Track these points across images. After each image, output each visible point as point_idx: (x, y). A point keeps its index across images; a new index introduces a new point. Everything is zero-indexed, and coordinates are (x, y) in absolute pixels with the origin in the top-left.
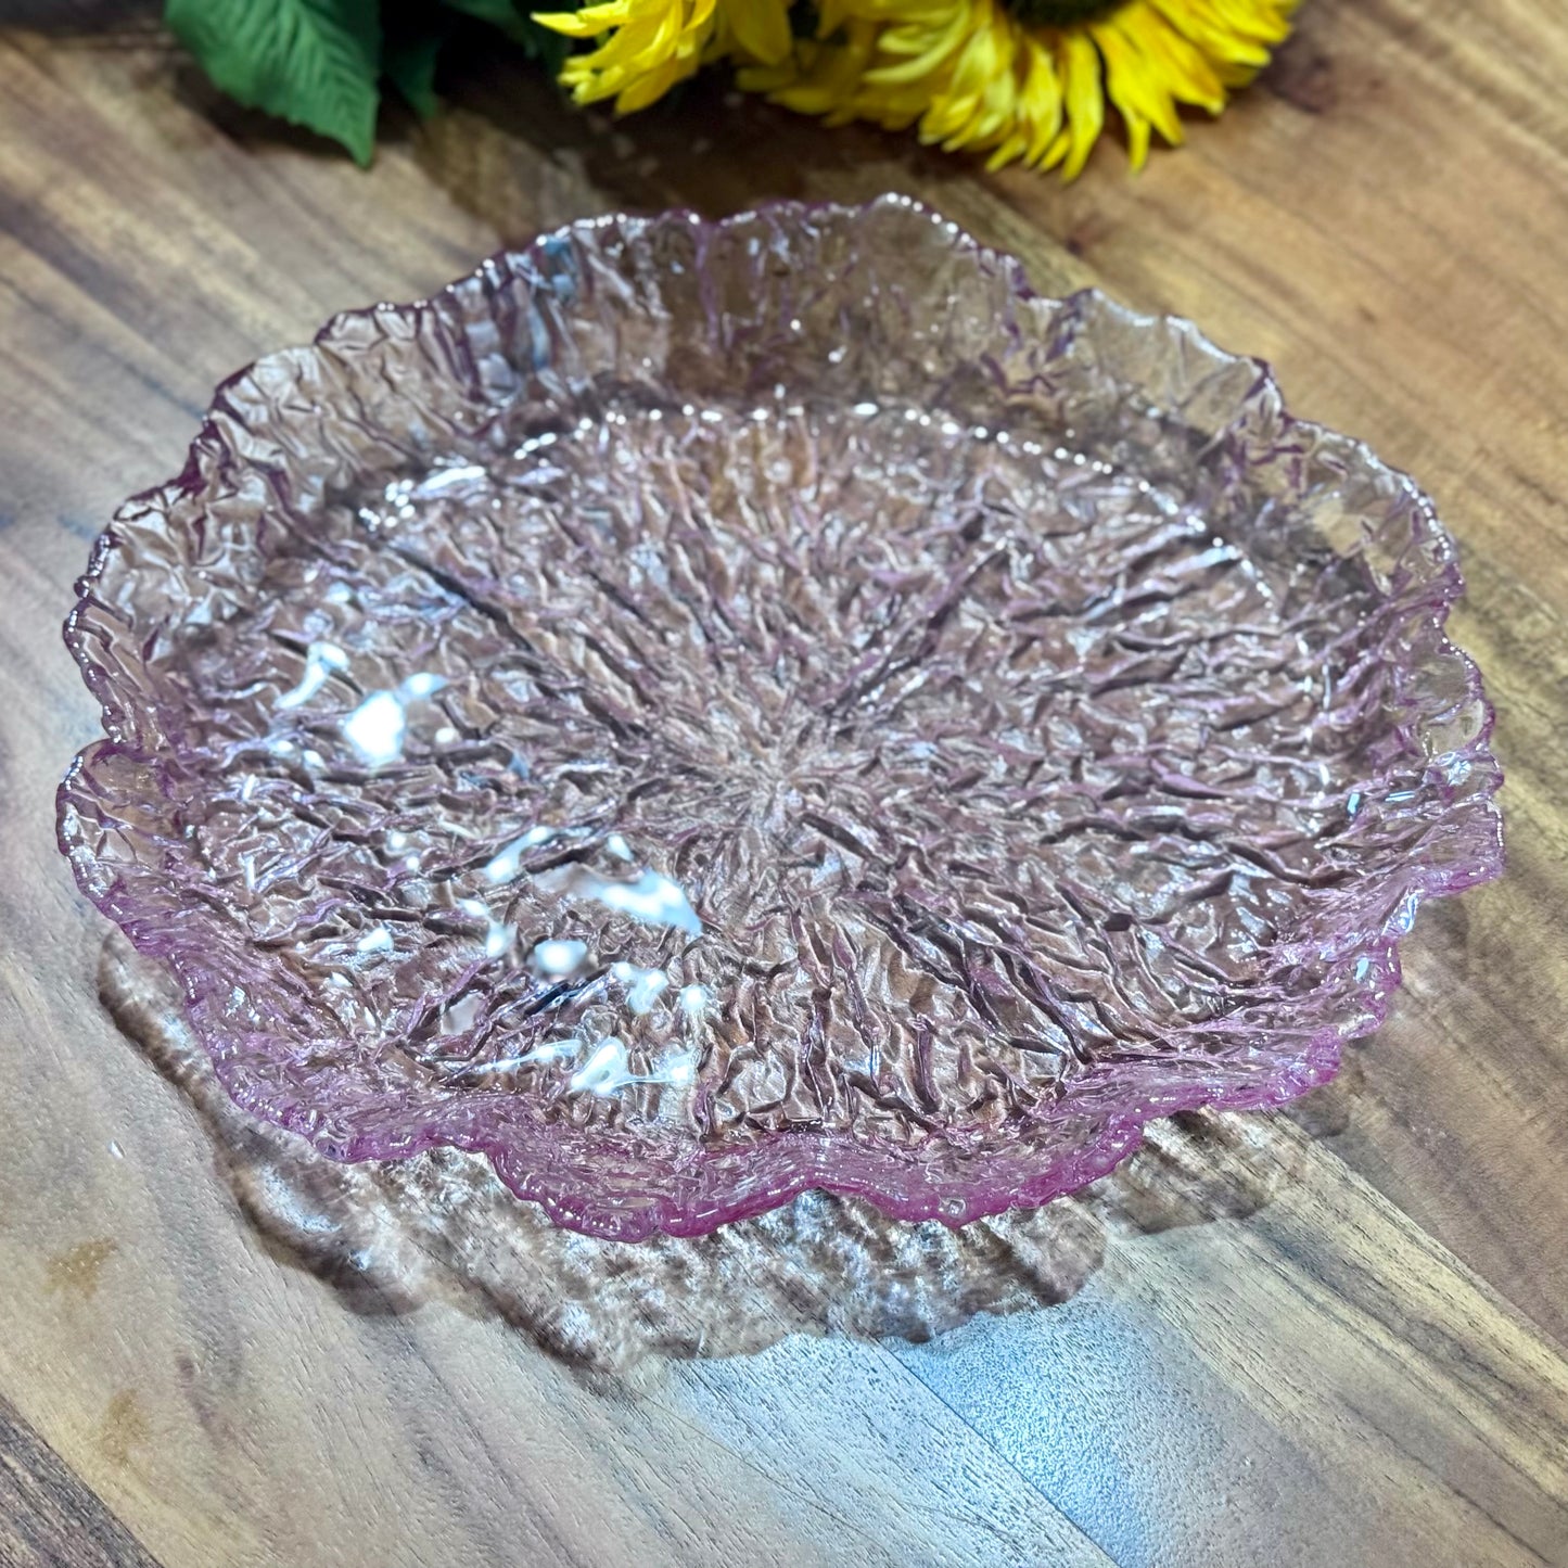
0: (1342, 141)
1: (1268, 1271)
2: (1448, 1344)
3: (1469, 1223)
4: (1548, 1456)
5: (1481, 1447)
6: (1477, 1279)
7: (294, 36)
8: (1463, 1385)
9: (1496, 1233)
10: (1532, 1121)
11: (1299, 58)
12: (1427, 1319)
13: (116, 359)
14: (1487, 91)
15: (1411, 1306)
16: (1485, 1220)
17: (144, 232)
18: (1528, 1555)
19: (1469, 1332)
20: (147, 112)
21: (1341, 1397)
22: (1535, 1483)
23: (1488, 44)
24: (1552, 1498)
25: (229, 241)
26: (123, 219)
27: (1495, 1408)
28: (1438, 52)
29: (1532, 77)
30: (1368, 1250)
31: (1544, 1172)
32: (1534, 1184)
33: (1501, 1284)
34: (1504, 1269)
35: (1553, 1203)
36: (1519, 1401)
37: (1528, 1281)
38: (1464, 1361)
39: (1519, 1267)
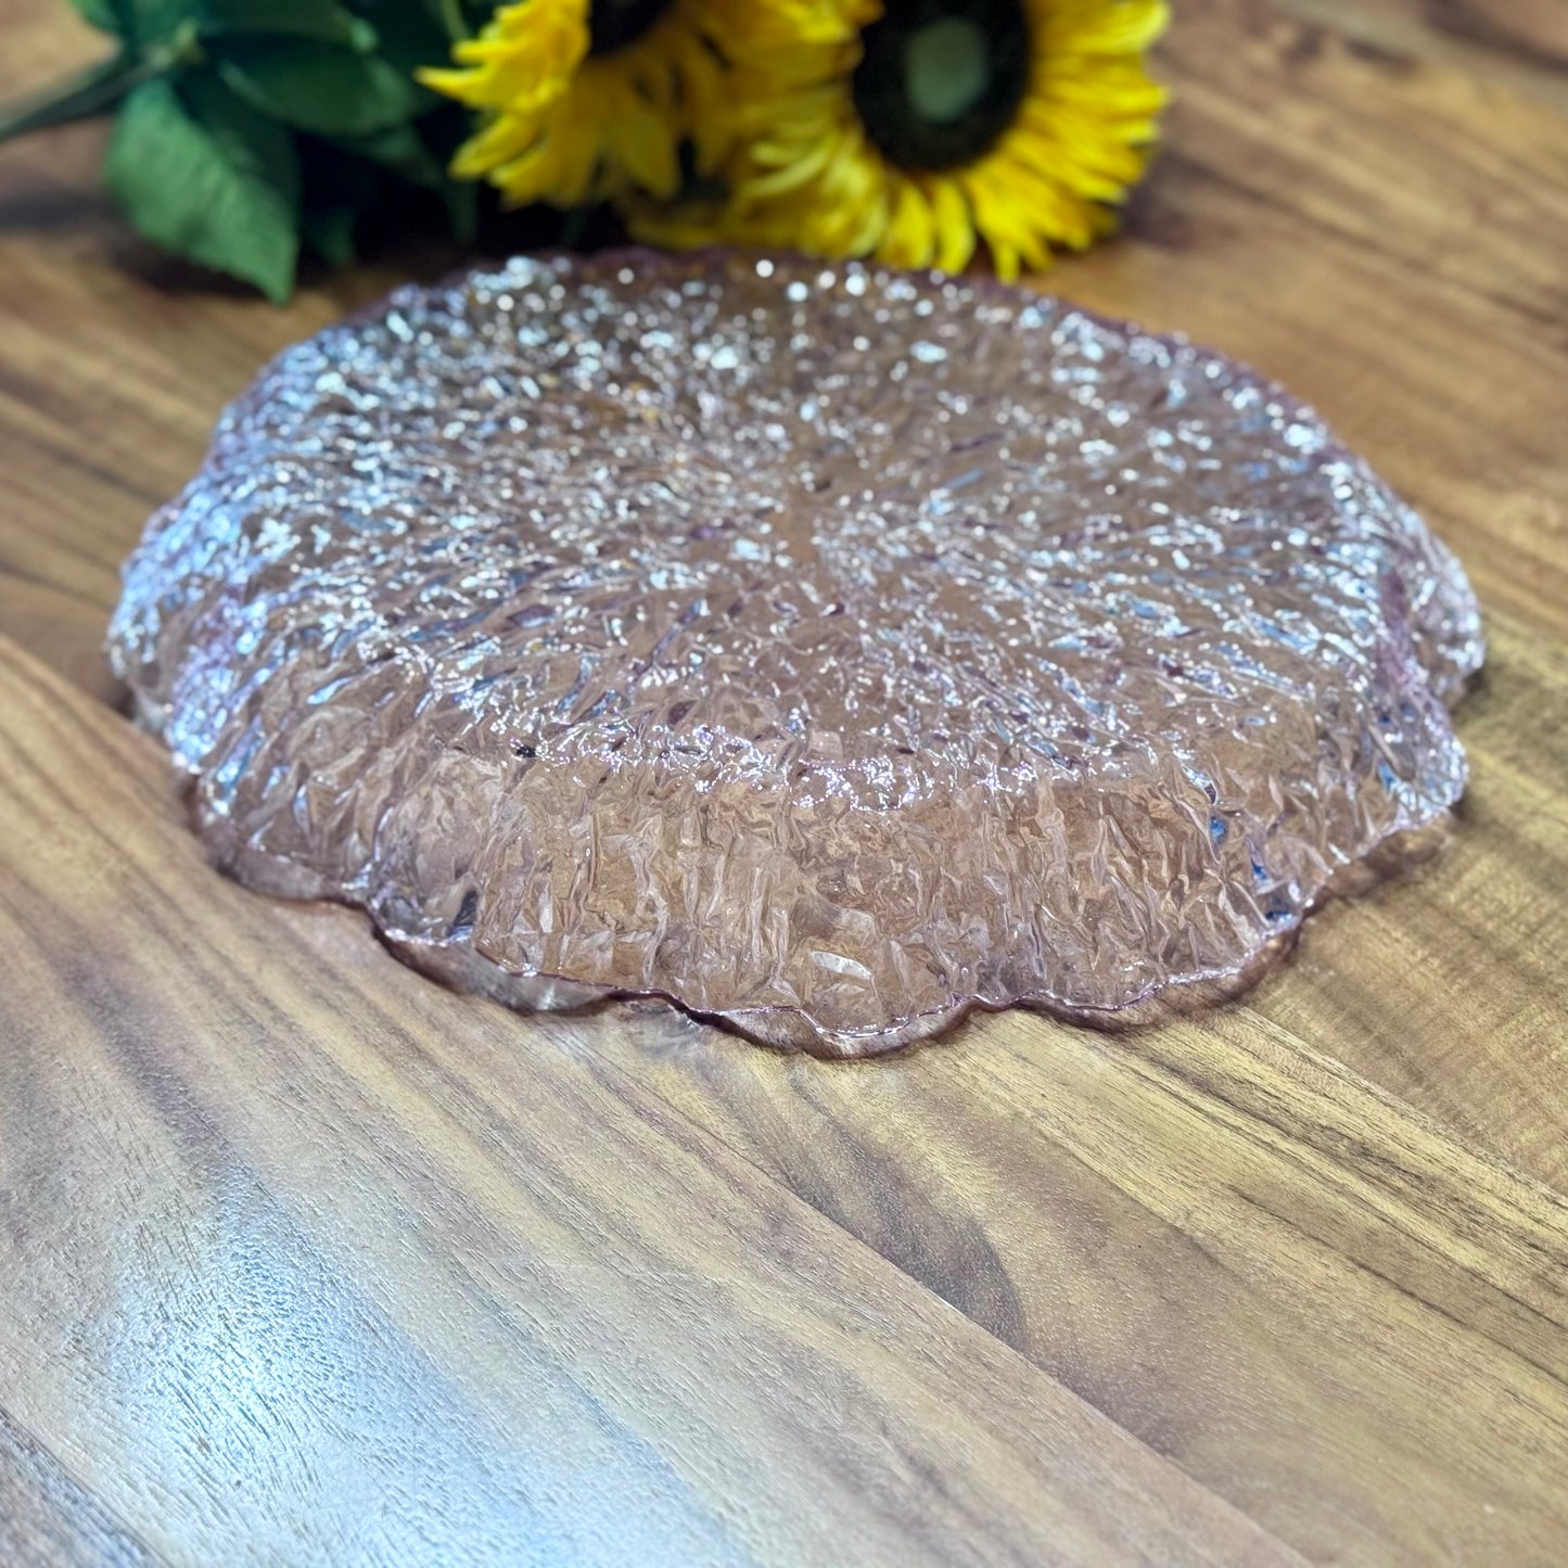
1: (1153, 1088)
2: (1346, 1142)
3: (1364, 1043)
4: (1459, 1233)
5: (1387, 1229)
6: (1375, 1088)
8: (1364, 1177)
9: (1391, 1051)
10: (1424, 960)
11: (1156, 217)
12: (1324, 1122)
13: (31, 442)
15: (1306, 1112)
16: (1380, 1040)
18: (1444, 1320)
19: (1368, 1132)
20: (84, 278)
21: (1233, 1188)
22: (1447, 1258)
24: (1467, 1270)
25: (149, 359)
27: (1398, 1192)
28: (1285, 207)
29: (1374, 221)
30: (1259, 1068)
31: (1440, 1000)
32: (1429, 1011)
33: (1400, 1092)
34: (1402, 1079)
35: (1451, 1024)
36: (1424, 1188)
37: (1428, 1088)
38: (1364, 1156)
39: (1418, 1078)
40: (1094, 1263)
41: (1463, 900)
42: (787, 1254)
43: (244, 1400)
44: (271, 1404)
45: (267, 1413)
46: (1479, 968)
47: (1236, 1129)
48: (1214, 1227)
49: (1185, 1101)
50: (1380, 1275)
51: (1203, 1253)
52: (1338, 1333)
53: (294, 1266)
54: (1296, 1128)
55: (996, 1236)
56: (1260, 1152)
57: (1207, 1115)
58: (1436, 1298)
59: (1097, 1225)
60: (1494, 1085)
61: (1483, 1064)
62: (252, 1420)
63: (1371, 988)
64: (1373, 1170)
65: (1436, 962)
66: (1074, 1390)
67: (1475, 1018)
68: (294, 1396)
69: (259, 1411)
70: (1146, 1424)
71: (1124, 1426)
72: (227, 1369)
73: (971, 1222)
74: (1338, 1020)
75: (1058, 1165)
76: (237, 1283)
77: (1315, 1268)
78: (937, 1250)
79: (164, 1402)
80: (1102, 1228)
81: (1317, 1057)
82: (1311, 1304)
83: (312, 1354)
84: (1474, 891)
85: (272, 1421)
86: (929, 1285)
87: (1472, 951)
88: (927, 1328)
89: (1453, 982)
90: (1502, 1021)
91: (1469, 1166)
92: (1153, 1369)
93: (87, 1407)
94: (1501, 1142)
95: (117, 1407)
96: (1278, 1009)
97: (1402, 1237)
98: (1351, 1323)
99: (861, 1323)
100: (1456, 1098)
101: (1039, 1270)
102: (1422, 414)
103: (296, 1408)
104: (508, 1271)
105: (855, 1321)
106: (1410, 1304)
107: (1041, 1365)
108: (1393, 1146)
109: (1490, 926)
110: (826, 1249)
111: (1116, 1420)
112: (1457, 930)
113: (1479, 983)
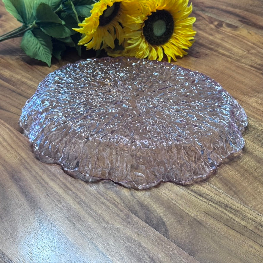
0: (201, 60)
1: (191, 195)
2: (223, 204)
3: (227, 188)
4: (242, 219)
5: (230, 219)
6: (228, 195)
7: (40, 48)
8: (226, 210)
9: (231, 189)
10: (237, 174)
11: (194, 52)
12: (220, 201)
13: (8, 89)
14: (224, 55)
15: (217, 199)
16: (229, 187)
17: (14, 75)
18: (239, 234)
19: (227, 203)
20: (17, 62)
21: (204, 212)
22: (240, 224)
23: (224, 50)
24: (243, 226)
25: (28, 75)
26: (11, 73)
27: (232, 213)
28: (216, 51)
29: (231, 53)
30: (209, 192)
31: (240, 181)
32: (238, 183)
33: (233, 196)
34: (233, 194)
35: (241, 185)
36: (236, 212)
37: (237, 195)
38: (226, 207)
39: (236, 193)
40: (181, 224)
41: (244, 164)
42: (129, 222)
43: (38, 246)
44: (43, 247)
45: (42, 248)
46: (246, 175)
47: (205, 202)
48: (201, 218)
49: (197, 197)
50: (229, 226)
51: (199, 223)
52: (222, 236)
53: (47, 224)
54: (215, 202)
55: (164, 219)
56: (209, 206)
57: (200, 200)
58: (238, 230)
59: (181, 218)
60: (249, 195)
61: (247, 191)
62: (39, 249)
63: (228, 179)
64: (228, 209)
65: (239, 175)
66: (177, 245)
67: (245, 184)
68: (47, 245)
69: (41, 248)
70: (189, 251)
71: (185, 251)
72: (36, 241)
73: (160, 217)
74: (222, 184)
75: (175, 208)
76: (38, 227)
77: (218, 225)
78: (155, 222)
79: (25, 246)
80: (182, 218)
81: (219, 190)
82: (217, 231)
83: (50, 239)
84: (246, 163)
85: (43, 250)
86: (153, 228)
87: (245, 173)
88: (153, 235)
89: (242, 178)
90: (250, 184)
91: (244, 208)
92: (190, 242)
93: (12, 247)
94: (249, 204)
95: (17, 247)
96: (212, 182)
97: (233, 220)
98: (224, 234)
99: (142, 234)
100: (242, 197)
101: (172, 225)
102: (238, 84)
103: (47, 248)
104: (83, 225)
105: (140, 233)
106: (233, 231)
107: (171, 241)
108: (231, 205)
109: (248, 169)
110: (136, 221)
111: (184, 251)
112: (243, 169)
113: (246, 178)
